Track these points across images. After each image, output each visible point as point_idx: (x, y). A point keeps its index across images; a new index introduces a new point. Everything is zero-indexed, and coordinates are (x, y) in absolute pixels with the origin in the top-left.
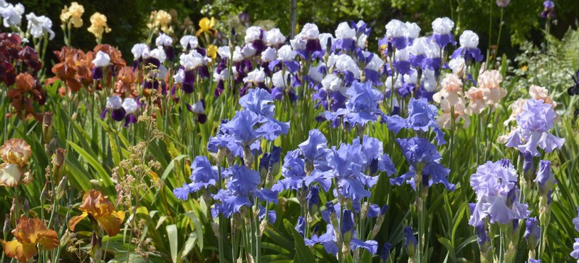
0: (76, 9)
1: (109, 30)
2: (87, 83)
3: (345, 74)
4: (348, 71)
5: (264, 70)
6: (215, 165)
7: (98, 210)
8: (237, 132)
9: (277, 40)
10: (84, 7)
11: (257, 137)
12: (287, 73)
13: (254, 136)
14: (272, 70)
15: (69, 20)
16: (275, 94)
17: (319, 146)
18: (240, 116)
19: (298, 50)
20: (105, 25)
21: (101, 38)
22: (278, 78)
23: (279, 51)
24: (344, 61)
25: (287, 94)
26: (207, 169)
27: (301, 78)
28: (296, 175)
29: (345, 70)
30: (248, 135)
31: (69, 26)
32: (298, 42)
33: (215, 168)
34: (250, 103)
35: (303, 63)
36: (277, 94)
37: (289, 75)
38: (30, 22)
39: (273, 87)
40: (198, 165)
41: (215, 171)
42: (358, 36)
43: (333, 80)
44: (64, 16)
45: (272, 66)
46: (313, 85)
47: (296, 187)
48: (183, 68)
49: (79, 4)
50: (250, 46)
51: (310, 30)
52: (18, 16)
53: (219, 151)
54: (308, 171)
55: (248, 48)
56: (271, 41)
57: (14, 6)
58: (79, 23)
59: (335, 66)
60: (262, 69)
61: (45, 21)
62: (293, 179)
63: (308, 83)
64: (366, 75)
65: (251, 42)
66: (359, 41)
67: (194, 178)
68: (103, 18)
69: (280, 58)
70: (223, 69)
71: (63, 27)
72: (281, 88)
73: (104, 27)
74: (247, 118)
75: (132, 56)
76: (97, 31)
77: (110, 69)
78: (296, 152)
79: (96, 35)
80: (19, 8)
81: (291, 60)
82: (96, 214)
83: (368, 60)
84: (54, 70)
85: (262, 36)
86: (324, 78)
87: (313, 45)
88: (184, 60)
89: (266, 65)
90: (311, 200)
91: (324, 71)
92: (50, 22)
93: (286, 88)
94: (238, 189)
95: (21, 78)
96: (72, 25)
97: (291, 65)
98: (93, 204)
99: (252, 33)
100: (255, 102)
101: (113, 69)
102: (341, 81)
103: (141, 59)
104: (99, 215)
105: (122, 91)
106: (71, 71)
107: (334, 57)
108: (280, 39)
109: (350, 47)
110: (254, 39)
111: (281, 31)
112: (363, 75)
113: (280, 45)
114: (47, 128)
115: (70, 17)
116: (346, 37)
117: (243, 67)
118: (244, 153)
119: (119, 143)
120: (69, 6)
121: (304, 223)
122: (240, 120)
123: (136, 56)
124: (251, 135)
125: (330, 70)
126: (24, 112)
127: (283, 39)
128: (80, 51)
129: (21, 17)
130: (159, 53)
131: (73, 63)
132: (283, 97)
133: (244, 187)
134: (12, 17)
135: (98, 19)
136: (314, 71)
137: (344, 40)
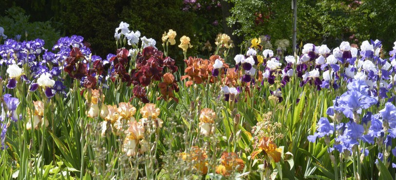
0: (172, 33)
1: (191, 46)
2: (204, 78)
3: (369, 72)
4: (371, 70)
5: (319, 70)
6: (332, 122)
7: (268, 148)
8: (350, 104)
9: (325, 52)
10: (177, 32)
11: (361, 106)
12: (332, 71)
13: (359, 106)
14: (323, 70)
15: (167, 40)
16: (324, 84)
17: (391, 112)
18: (351, 94)
19: (338, 58)
20: (189, 43)
21: (186, 51)
22: (326, 75)
23: (327, 58)
24: (369, 65)
25: (332, 85)
26: (328, 125)
27: (339, 75)
28: (376, 129)
29: (369, 70)
30: (356, 105)
31: (167, 44)
32: (338, 53)
33: (332, 124)
34: (354, 87)
35: (340, 66)
36: (326, 84)
37: (333, 73)
38: (143, 42)
39: (323, 80)
40: (322, 123)
41: (332, 126)
42: (375, 49)
43: (362, 76)
44: (164, 38)
45: (323, 67)
46: (346, 79)
47: (377, 135)
48: (269, 69)
49: (174, 30)
50: (307, 56)
51: (345, 45)
52: (137, 38)
53: (335, 114)
54: (384, 126)
55: (305, 57)
56: (321, 53)
57: (135, 32)
58: (173, 42)
59: (362, 67)
60: (317, 69)
61: (152, 42)
62: (374, 131)
63: (343, 78)
64: (382, 73)
65: (307, 53)
66: (376, 51)
67: (320, 130)
68: (188, 39)
69: (327, 63)
70: (289, 70)
71: (163, 44)
72: (329, 81)
73: (189, 45)
74: (355, 96)
75: (235, 62)
76: (184, 47)
77: (223, 70)
78: (377, 116)
79: (184, 50)
80: (138, 33)
81: (335, 64)
82: (267, 150)
83: (383, 63)
84: (186, 71)
85: (314, 50)
86: (355, 75)
87: (347, 54)
88: (269, 64)
89: (319, 67)
90: (387, 143)
91: (356, 70)
92: (155, 42)
93: (331, 81)
94: (351, 136)
95: (167, 76)
96: (169, 43)
97: (335, 66)
98: (265, 144)
99: (308, 47)
100: (357, 86)
101: (224, 70)
102: (366, 76)
103: (240, 64)
104: (269, 151)
105: (228, 83)
106: (196, 71)
107: (360, 62)
108: (327, 51)
109: (370, 55)
110: (309, 51)
111: (328, 46)
112: (380, 73)
113: (328, 55)
114: (231, 102)
115: (168, 38)
116: (367, 50)
117: (302, 68)
118: (353, 115)
119: (227, 115)
120: (167, 32)
121: (382, 157)
122: (351, 96)
123: (237, 62)
124: (357, 105)
125: (359, 70)
126: (168, 96)
127: (329, 51)
128: (201, 59)
129: (139, 39)
130: (251, 60)
131: (198, 67)
132: (329, 86)
133: (354, 134)
134: (133, 39)
135: (185, 40)
136: (348, 71)
137: (366, 51)
